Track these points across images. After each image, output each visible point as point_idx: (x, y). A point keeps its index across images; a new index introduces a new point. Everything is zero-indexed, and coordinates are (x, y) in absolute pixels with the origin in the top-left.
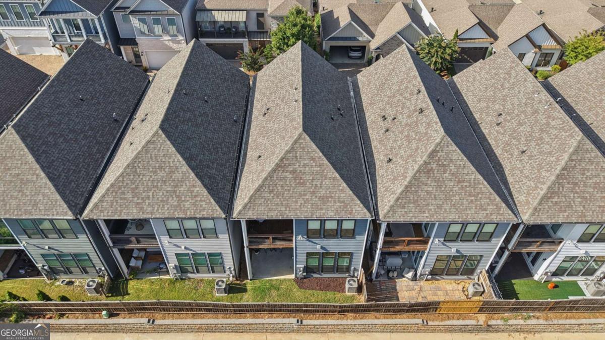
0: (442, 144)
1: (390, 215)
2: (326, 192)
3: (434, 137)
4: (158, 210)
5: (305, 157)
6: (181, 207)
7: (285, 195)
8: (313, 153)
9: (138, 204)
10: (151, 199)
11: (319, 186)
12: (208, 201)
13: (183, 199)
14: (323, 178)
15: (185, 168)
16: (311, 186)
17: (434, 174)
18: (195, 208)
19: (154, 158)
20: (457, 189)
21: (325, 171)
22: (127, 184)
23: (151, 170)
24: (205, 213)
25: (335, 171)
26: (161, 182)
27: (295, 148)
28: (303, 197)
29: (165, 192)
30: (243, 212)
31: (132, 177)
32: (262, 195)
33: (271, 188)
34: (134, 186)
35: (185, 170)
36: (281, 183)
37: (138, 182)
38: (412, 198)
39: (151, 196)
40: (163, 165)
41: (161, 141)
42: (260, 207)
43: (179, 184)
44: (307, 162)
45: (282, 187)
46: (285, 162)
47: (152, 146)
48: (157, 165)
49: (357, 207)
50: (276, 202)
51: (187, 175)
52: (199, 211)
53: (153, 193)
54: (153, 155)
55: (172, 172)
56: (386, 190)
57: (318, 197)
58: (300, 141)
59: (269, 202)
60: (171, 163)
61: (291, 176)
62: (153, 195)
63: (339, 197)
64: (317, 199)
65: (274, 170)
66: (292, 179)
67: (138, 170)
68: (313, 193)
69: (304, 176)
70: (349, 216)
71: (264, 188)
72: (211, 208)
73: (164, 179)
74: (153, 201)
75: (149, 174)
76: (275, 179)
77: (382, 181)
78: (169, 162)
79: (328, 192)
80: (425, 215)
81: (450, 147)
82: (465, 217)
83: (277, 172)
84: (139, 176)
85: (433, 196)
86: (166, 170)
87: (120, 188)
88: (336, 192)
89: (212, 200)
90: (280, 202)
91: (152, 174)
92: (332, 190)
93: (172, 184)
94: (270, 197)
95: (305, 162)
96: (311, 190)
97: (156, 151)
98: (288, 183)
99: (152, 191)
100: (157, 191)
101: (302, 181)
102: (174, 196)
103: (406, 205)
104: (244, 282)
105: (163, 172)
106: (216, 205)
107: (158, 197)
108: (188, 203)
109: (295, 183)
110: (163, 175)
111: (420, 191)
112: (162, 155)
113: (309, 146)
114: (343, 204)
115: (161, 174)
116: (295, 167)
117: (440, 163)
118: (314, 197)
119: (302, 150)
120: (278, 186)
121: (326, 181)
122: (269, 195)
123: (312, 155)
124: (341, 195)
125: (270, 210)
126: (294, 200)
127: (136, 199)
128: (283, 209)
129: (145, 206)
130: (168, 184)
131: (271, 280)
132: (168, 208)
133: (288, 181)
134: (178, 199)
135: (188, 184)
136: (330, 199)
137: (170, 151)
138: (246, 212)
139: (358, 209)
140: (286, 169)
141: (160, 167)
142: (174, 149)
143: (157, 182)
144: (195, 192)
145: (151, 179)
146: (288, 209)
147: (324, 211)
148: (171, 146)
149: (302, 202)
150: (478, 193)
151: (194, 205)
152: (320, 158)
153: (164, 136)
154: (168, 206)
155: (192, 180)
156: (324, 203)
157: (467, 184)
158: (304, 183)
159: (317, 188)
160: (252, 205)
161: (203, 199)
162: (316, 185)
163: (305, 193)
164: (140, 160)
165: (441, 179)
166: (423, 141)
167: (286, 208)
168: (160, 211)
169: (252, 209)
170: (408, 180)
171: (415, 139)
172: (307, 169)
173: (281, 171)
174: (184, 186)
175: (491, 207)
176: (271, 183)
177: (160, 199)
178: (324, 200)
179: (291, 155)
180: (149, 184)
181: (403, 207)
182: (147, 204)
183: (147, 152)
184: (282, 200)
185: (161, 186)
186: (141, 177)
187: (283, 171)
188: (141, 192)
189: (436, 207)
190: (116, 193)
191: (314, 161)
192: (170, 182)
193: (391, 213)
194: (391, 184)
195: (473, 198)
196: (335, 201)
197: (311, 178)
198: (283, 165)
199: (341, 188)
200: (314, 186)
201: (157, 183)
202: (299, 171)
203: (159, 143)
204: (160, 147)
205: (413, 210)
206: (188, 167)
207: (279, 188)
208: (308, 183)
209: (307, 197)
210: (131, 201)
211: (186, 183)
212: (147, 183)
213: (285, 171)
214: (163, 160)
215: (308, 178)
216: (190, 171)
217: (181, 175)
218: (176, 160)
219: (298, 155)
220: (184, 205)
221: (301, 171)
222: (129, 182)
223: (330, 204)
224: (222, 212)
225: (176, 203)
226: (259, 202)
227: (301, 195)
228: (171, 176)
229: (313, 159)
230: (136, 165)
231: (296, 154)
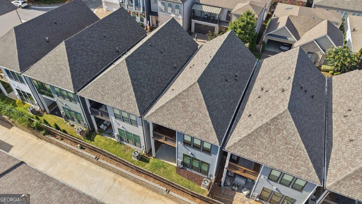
0: (283, 115)
1: (232, 149)
2: (198, 121)
3: (281, 109)
4: (110, 101)
5: (193, 97)
6: (121, 104)
7: (175, 115)
8: (199, 96)
9: (102, 95)
10: (109, 95)
11: (195, 116)
12: (134, 105)
13: (123, 100)
14: (199, 113)
15: (130, 84)
16: (190, 114)
17: (270, 132)
18: (127, 107)
19: (117, 74)
20: (283, 147)
21: (202, 109)
22: (101, 83)
23: (114, 80)
24: (131, 110)
25: (207, 110)
26: (116, 87)
27: (189, 90)
28: (184, 119)
29: (116, 93)
30: (150, 117)
31: (104, 81)
32: (163, 111)
33: (168, 108)
34: (103, 86)
35: (129, 85)
36: (175, 108)
37: (106, 84)
38: (250, 143)
39: (109, 93)
40: (120, 79)
41: (123, 66)
42: (159, 117)
43: (124, 91)
44: (193, 100)
45: (175, 110)
46: (181, 96)
47: (119, 68)
48: (117, 78)
49: (213, 136)
50: (168, 117)
51: (130, 88)
52: (128, 108)
53: (111, 92)
54: (117, 73)
55: (123, 84)
56: (238, 133)
57: (192, 122)
58: (193, 87)
59: (165, 116)
60: (124, 79)
61: (181, 105)
62: (110, 93)
63: (204, 127)
64: (191, 123)
65: (173, 99)
66: (182, 107)
67: (108, 78)
68: (190, 119)
69: (188, 108)
70: (206, 140)
71: (165, 107)
72: (134, 109)
73: (118, 87)
74: (110, 96)
75: (112, 82)
76: (173, 104)
77: (239, 127)
78: (123, 78)
79: (199, 122)
80: (255, 157)
81: (288, 118)
82: (282, 168)
83: (175, 100)
84: (108, 81)
85: (264, 146)
86: (121, 82)
87: (97, 85)
88: (204, 123)
89: (137, 105)
90: (170, 118)
91: (113, 82)
92: (202, 121)
93: (121, 90)
94: (166, 114)
95: (192, 100)
96: (190, 117)
97: (119, 71)
98: (178, 109)
99: (111, 91)
100: (113, 92)
101: (186, 110)
102: (120, 97)
103: (244, 146)
104: (150, 158)
105: (119, 83)
106: (138, 108)
107: (112, 94)
108: (125, 103)
109: (182, 110)
110: (119, 84)
111: (257, 140)
112: (121, 74)
113: (197, 91)
114: (205, 131)
115: (118, 83)
116: (186, 101)
117: (277, 127)
118: (190, 121)
119: (192, 92)
120: (172, 108)
121: (200, 114)
122: (166, 112)
123: (197, 97)
124: (206, 126)
125: (164, 120)
126: (179, 119)
127: (102, 92)
128: (171, 123)
129: (105, 98)
130: (119, 90)
131: (164, 162)
132: (115, 102)
133: (179, 107)
134: (121, 99)
135: (128, 93)
136: (198, 126)
137: (126, 72)
138: (151, 117)
139: (213, 138)
140: (180, 101)
141: (119, 80)
142: (128, 72)
143: (114, 87)
144: (130, 98)
145: (112, 85)
146: (173, 123)
147: (193, 132)
148: (127, 70)
149: (183, 122)
150: (297, 156)
151: (128, 105)
152: (201, 100)
153: (125, 64)
154: (115, 101)
155: (131, 91)
156: (195, 127)
157: (291, 147)
158: (187, 112)
159: (193, 117)
160: (156, 114)
161: (133, 103)
162: (194, 115)
163: (186, 117)
164: (111, 73)
165: (274, 138)
166: (273, 110)
167: (172, 122)
168: (111, 102)
169: (154, 117)
170: (252, 131)
171: (270, 107)
172: (192, 104)
173: (177, 101)
174: (126, 93)
175: (304, 168)
176: (169, 106)
177: (113, 96)
178: (195, 125)
179: (186, 93)
180: (111, 87)
181: (242, 147)
182: (106, 97)
183: (115, 70)
184: (172, 117)
185: (116, 89)
186: (108, 82)
187: (178, 101)
188: (106, 90)
189: (264, 154)
190: (95, 87)
191: (197, 101)
192: (120, 89)
193: (233, 147)
194: (242, 130)
195: (292, 157)
196: (201, 128)
197: (192, 110)
198: (179, 97)
199: (207, 121)
200: (192, 115)
201: (114, 88)
202: (186, 104)
203: (122, 67)
204: (122, 69)
205: (248, 151)
206: (131, 84)
207: (173, 110)
208: (189, 112)
209: (186, 120)
210: (100, 93)
211: (127, 92)
212: (110, 86)
213: (179, 102)
214: (121, 76)
215: (190, 109)
216: (132, 86)
217: (127, 87)
218: (127, 78)
219: (189, 94)
220: (123, 103)
221: (188, 104)
222: (102, 83)
223: (198, 129)
224: (139, 113)
225: (119, 101)
226: (160, 114)
227: (183, 118)
228: (122, 86)
229: (197, 100)
230: (108, 75)
231: (189, 93)
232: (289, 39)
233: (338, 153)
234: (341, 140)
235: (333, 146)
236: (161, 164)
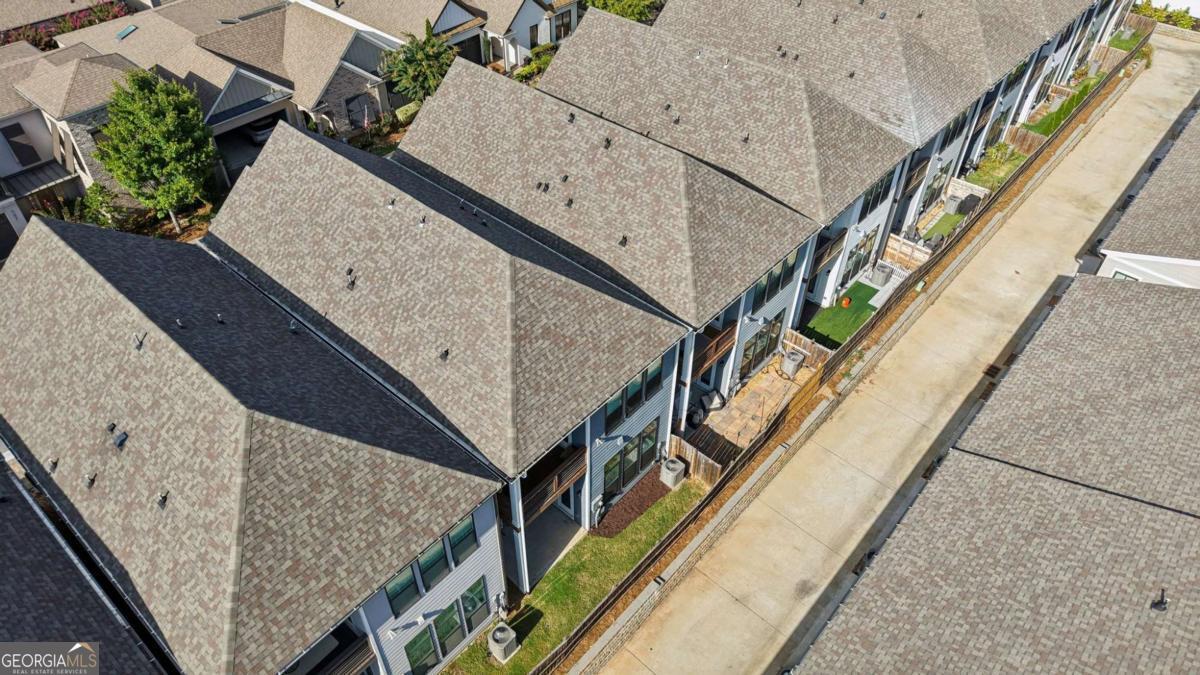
0: (690, 172)
1: (702, 313)
2: (610, 334)
3: (670, 167)
4: (374, 569)
5: (546, 298)
6: (414, 530)
7: (561, 380)
8: (552, 283)
9: (325, 589)
10: (344, 558)
11: (595, 331)
12: (453, 481)
13: (406, 511)
14: (593, 315)
15: (366, 451)
16: (585, 339)
17: (708, 220)
18: (440, 512)
19: (286, 477)
20: (743, 225)
21: (588, 302)
22: (270, 569)
23: (298, 504)
24: (463, 506)
25: (600, 294)
26: (338, 512)
27: (521, 292)
28: (587, 366)
29: (360, 525)
30: (520, 456)
31: (269, 547)
32: (529, 405)
33: (532, 384)
34: (289, 563)
35: (367, 456)
36: (542, 365)
37: (289, 548)
38: (708, 272)
39: (340, 555)
40: (316, 478)
41: (275, 434)
42: (539, 427)
43: (377, 490)
44: (555, 303)
45: (548, 370)
46: (523, 326)
47: (264, 455)
48: (305, 486)
49: (662, 327)
50: (556, 402)
51: (379, 461)
52: (450, 511)
53: (339, 546)
54: (281, 473)
55: (345, 478)
56: (663, 284)
57: (606, 350)
58: (520, 275)
59: (546, 409)
60: (330, 461)
61: (547, 343)
62: (343, 550)
63: (631, 329)
64: (607, 355)
65: (516, 351)
66: (553, 346)
67: (272, 523)
68: (596, 347)
69: (565, 330)
70: (662, 349)
71: (522, 391)
72: (467, 490)
73: (341, 503)
74: (352, 560)
75: (301, 516)
76: (528, 364)
77: (642, 276)
78: (325, 463)
79: (613, 333)
80: (737, 284)
81: (700, 170)
82: (774, 258)
83: (521, 350)
84: (284, 534)
85: (727, 252)
86: (331, 481)
87: (260, 590)
88: (622, 324)
89: (459, 474)
90: (562, 397)
91: (308, 511)
92: (617, 326)
93: (364, 500)
94: (543, 400)
95: (552, 306)
96: (591, 345)
97: (279, 459)
98: (551, 358)
99: (336, 543)
100: (346, 535)
101: (568, 340)
102: (385, 519)
103: (709, 286)
104: (523, 606)
105: (327, 490)
106: (473, 477)
107: (354, 544)
108: (421, 511)
109: (561, 351)
110: (332, 495)
111: (710, 255)
112: (299, 460)
113: (537, 276)
114: (643, 338)
115: (327, 498)
116: (542, 323)
117: (705, 200)
118: (601, 354)
119: (532, 289)
120: (539, 373)
121: (598, 317)
122: (537, 398)
123: (552, 288)
124: (633, 324)
125: (556, 421)
126: (578, 378)
127: (313, 583)
128: (574, 404)
129: (344, 583)
130: (356, 506)
131: (559, 564)
132: (391, 549)
133: (548, 354)
134: (396, 519)
135: (393, 478)
136: (623, 342)
137: (309, 439)
138: (524, 453)
139: (665, 331)
140: (533, 336)
141: (315, 486)
142: (314, 431)
143: (329, 518)
144: (418, 481)
145: (315, 521)
146: (580, 400)
147: (628, 366)
148: (304, 429)
149: (592, 373)
150: (766, 216)
151: (434, 506)
152: (566, 285)
153: (272, 419)
154: (389, 546)
155: (394, 465)
156: (619, 352)
157: (748, 211)
158: (572, 342)
159: (595, 336)
160: (525, 433)
161: (441, 484)
162: (591, 332)
163: (585, 355)
164: (260, 501)
165: (720, 223)
166: (656, 184)
167: (577, 401)
168: (380, 567)
169: (529, 441)
170: (686, 247)
171: (637, 188)
172: (562, 315)
173: (528, 345)
174: (390, 487)
175: (789, 226)
176: (527, 375)
177: (363, 544)
178: (615, 348)
179: (523, 307)
180: (318, 534)
181: (709, 291)
182: (344, 574)
183: (261, 475)
184: (562, 391)
185: (344, 519)
186: (289, 533)
187: (530, 342)
188: (313, 561)
189: (740, 266)
190: (261, 606)
191: (562, 296)
192: (356, 499)
193: (701, 308)
194: (663, 269)
195: (765, 227)
196: (631, 341)
197: (577, 326)
198: (522, 332)
199: (624, 314)
200: (589, 335)
201: (333, 520)
202: (553, 327)
203: (273, 441)
204: (284, 446)
205: (720, 287)
206: (369, 447)
207: (545, 374)
208: (579, 338)
209: (593, 361)
210: (307, 597)
211: (388, 480)
212: (313, 535)
213: (534, 341)
214: (310, 467)
215: (570, 331)
216: (379, 451)
217: (367, 470)
218: (336, 450)
219: (532, 301)
220: (417, 521)
221: (555, 324)
222: (270, 562)
223: (629, 349)
224: (490, 482)
225: (399, 530)
226: (533, 420)
227: (582, 364)
228: (351, 486)
229: (559, 293)
230: (257, 518)
231: (529, 301)
232: (269, 98)
233: (760, 173)
234: (732, 155)
235: (736, 172)
236: (564, 576)
